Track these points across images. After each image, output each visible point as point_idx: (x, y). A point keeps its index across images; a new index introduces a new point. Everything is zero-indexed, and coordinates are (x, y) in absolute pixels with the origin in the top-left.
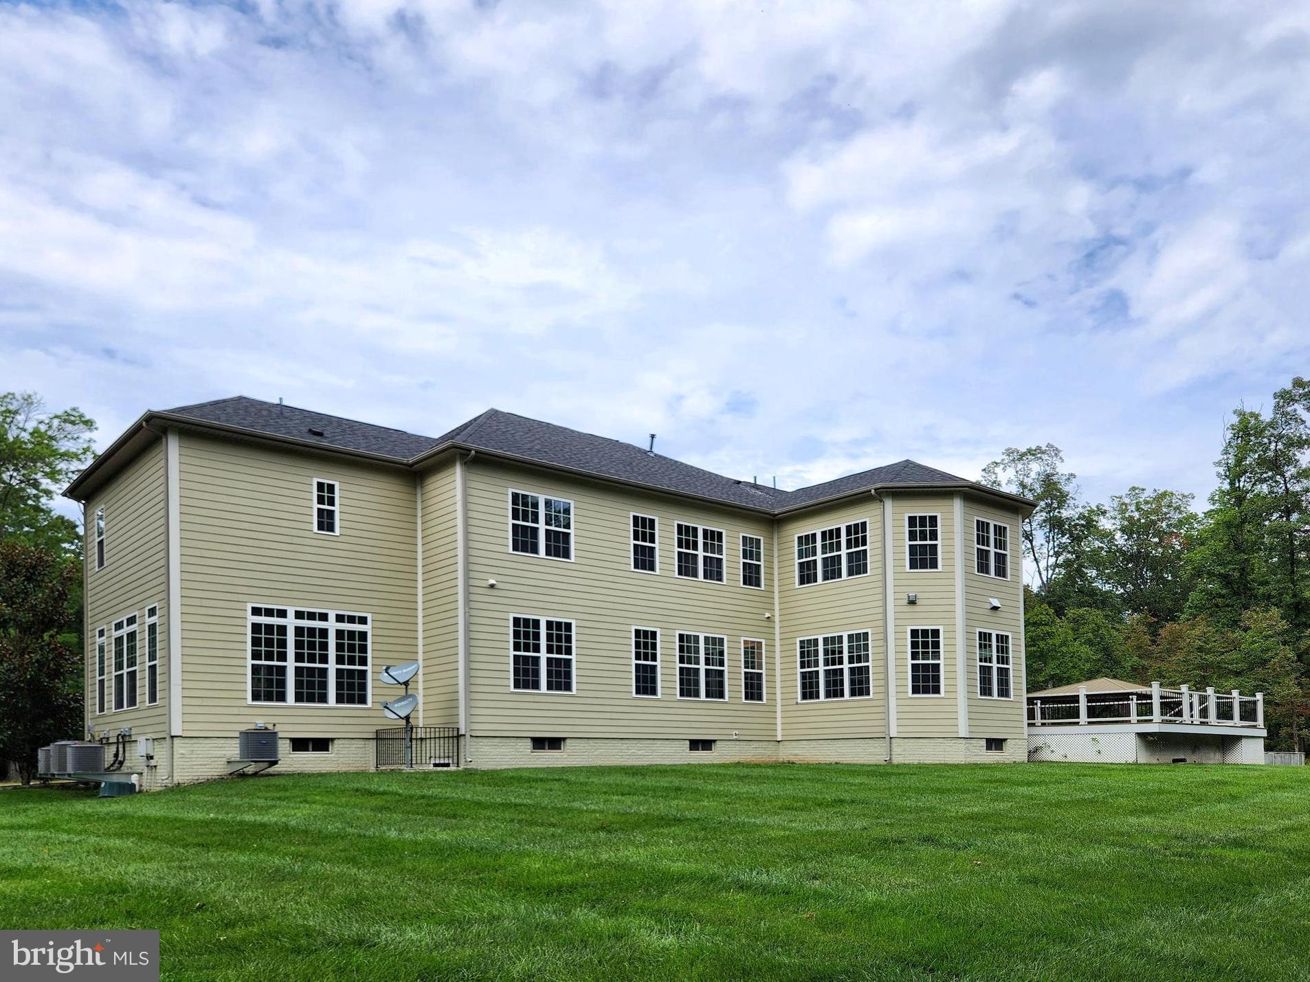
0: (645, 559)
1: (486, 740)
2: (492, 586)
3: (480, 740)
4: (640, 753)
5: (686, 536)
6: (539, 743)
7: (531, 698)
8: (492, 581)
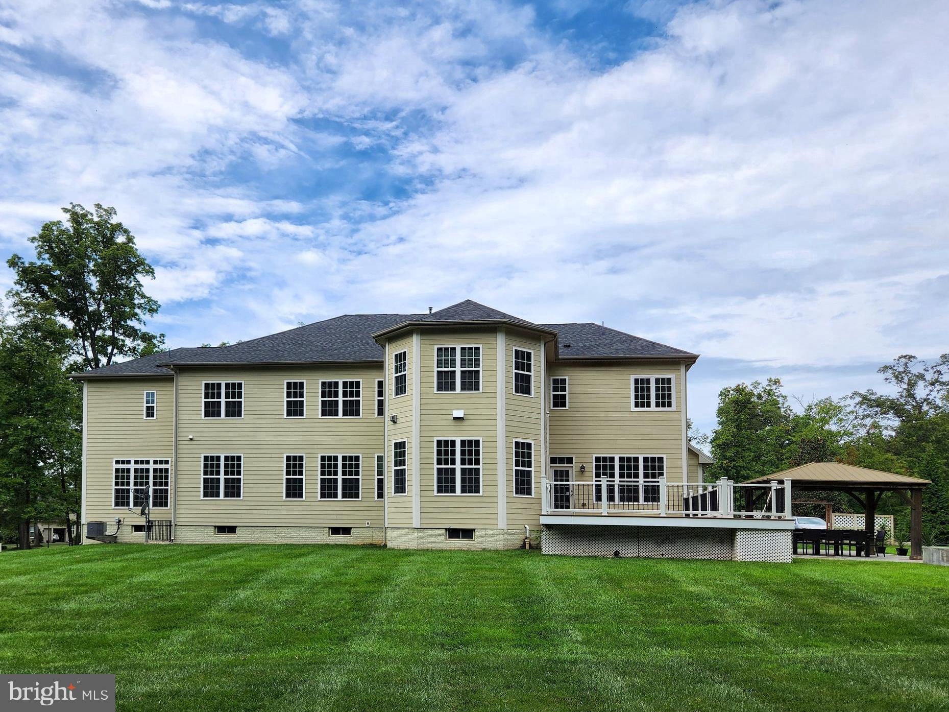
0: (295, 409)
1: (186, 528)
2: (191, 439)
3: (183, 527)
4: (289, 536)
5: (329, 389)
6: (221, 529)
7: (213, 503)
8: (191, 437)
